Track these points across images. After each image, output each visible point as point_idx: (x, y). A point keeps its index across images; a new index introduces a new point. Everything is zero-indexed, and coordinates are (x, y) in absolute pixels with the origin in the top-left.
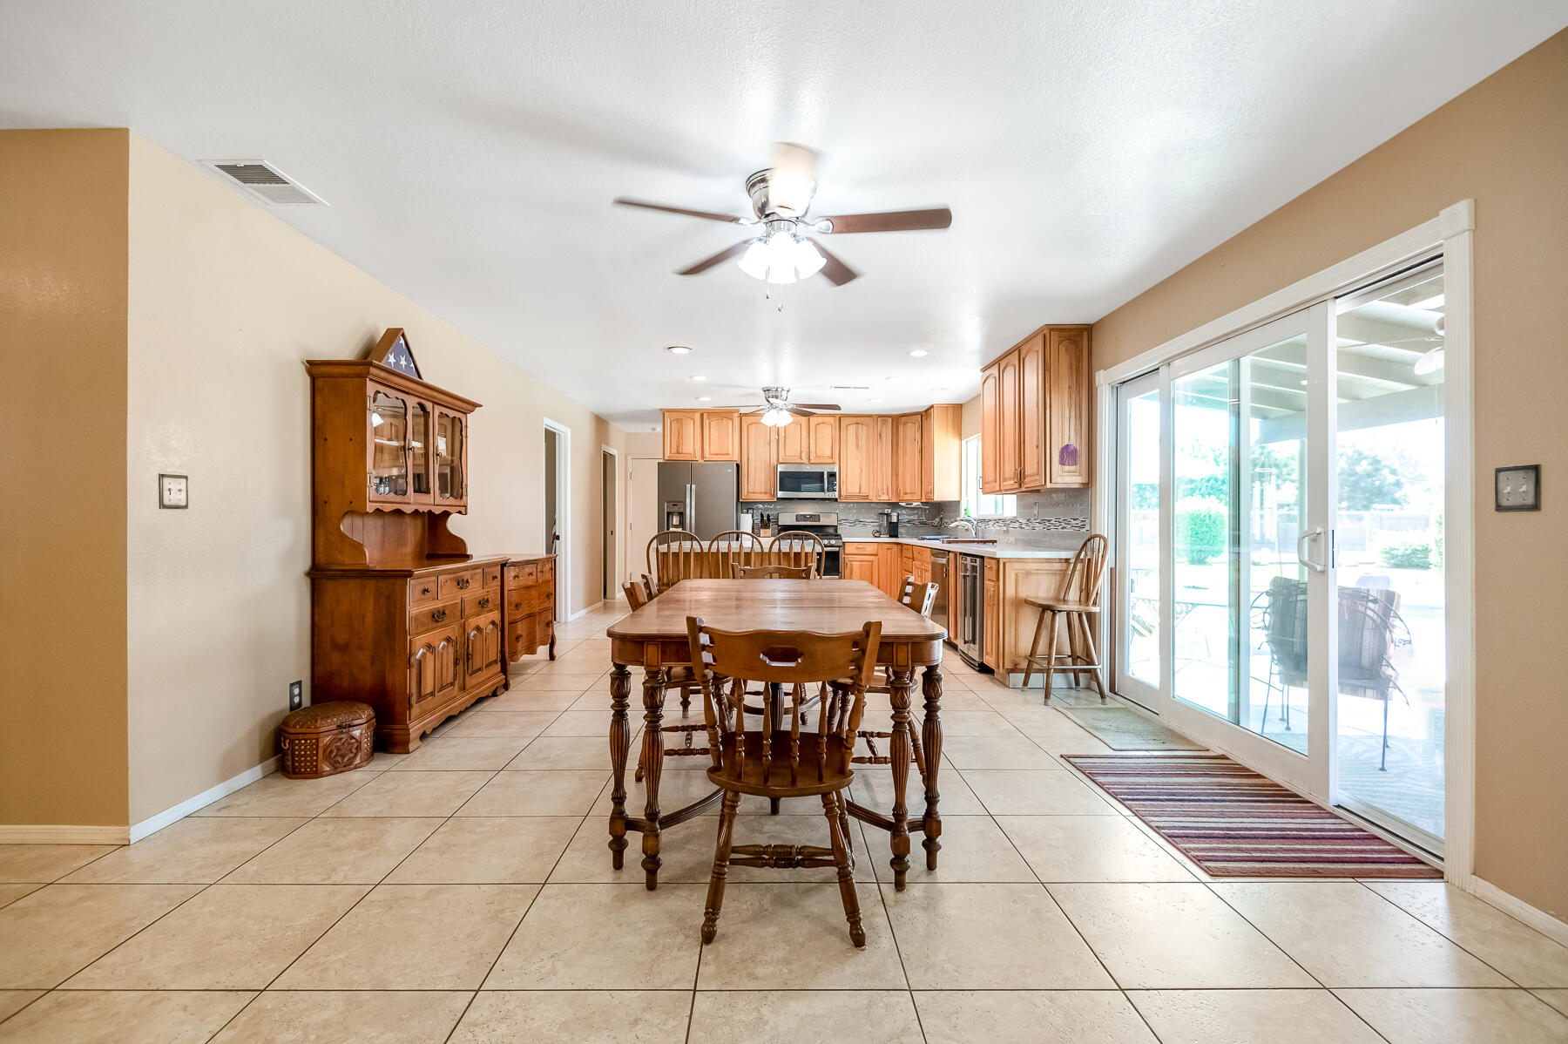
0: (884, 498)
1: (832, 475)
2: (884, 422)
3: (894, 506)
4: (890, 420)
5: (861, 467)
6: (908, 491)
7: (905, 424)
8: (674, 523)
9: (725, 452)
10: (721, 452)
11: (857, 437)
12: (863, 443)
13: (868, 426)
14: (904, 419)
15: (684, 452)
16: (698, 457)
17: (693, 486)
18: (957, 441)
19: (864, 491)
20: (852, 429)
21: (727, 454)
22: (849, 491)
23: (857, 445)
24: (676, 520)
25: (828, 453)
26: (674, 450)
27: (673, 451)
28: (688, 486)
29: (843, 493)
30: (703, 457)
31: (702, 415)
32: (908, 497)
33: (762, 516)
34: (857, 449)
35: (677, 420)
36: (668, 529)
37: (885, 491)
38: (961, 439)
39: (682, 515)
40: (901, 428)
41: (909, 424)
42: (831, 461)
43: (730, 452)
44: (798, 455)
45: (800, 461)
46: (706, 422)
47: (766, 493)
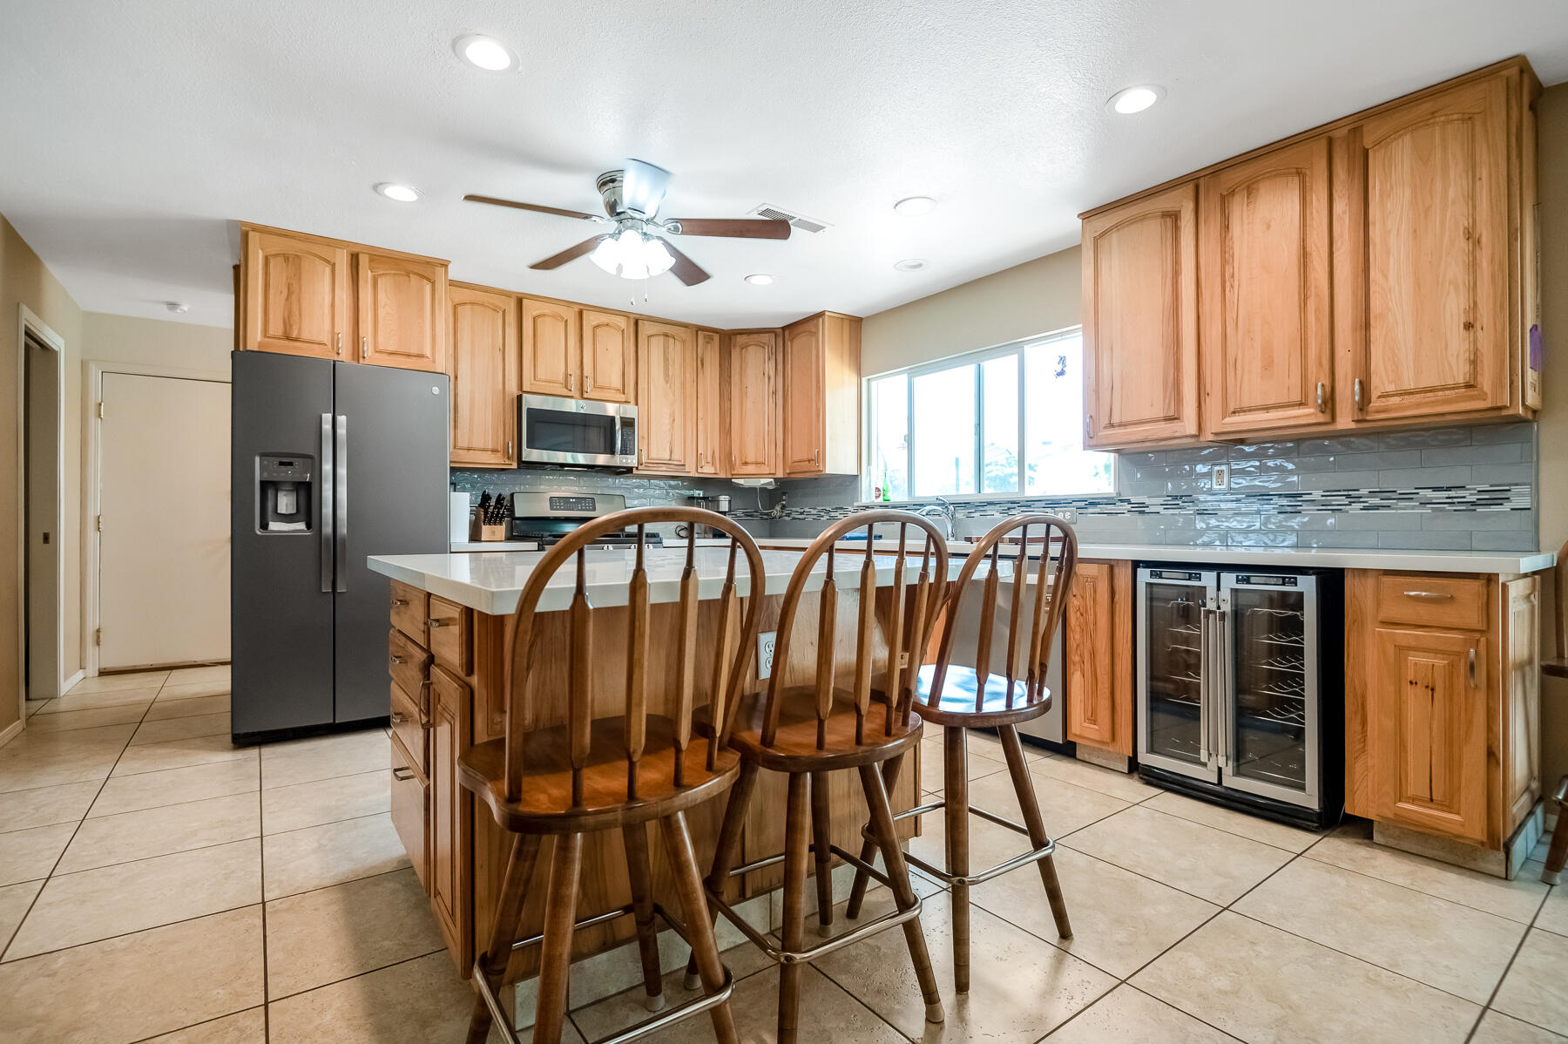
0: (708, 471)
1: (628, 423)
2: (709, 340)
3: (726, 485)
4: (716, 337)
5: (672, 415)
6: (749, 460)
7: (744, 347)
8: (282, 509)
9: (414, 351)
10: (403, 350)
11: (666, 360)
12: (676, 369)
13: (684, 342)
14: (741, 339)
15: (305, 336)
16: (345, 355)
17: (342, 419)
18: (854, 378)
19: (677, 456)
20: (657, 346)
21: (421, 356)
22: (653, 455)
23: (666, 375)
24: (286, 503)
25: (617, 383)
26: (276, 328)
27: (271, 332)
28: (327, 417)
29: (644, 460)
30: (357, 353)
31: (355, 259)
32: (750, 469)
33: (486, 498)
34: (667, 383)
35: (286, 258)
36: (264, 526)
37: (709, 459)
38: (860, 375)
39: (307, 492)
40: (735, 353)
41: (750, 348)
42: (622, 397)
43: (428, 353)
44: (561, 378)
45: (565, 392)
46: (366, 274)
47: (494, 451)
